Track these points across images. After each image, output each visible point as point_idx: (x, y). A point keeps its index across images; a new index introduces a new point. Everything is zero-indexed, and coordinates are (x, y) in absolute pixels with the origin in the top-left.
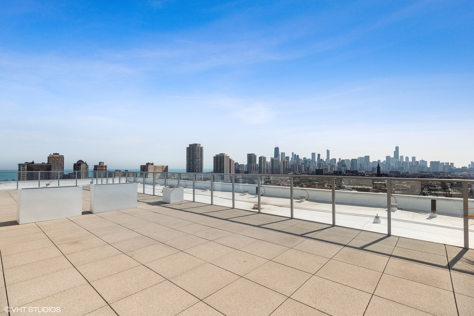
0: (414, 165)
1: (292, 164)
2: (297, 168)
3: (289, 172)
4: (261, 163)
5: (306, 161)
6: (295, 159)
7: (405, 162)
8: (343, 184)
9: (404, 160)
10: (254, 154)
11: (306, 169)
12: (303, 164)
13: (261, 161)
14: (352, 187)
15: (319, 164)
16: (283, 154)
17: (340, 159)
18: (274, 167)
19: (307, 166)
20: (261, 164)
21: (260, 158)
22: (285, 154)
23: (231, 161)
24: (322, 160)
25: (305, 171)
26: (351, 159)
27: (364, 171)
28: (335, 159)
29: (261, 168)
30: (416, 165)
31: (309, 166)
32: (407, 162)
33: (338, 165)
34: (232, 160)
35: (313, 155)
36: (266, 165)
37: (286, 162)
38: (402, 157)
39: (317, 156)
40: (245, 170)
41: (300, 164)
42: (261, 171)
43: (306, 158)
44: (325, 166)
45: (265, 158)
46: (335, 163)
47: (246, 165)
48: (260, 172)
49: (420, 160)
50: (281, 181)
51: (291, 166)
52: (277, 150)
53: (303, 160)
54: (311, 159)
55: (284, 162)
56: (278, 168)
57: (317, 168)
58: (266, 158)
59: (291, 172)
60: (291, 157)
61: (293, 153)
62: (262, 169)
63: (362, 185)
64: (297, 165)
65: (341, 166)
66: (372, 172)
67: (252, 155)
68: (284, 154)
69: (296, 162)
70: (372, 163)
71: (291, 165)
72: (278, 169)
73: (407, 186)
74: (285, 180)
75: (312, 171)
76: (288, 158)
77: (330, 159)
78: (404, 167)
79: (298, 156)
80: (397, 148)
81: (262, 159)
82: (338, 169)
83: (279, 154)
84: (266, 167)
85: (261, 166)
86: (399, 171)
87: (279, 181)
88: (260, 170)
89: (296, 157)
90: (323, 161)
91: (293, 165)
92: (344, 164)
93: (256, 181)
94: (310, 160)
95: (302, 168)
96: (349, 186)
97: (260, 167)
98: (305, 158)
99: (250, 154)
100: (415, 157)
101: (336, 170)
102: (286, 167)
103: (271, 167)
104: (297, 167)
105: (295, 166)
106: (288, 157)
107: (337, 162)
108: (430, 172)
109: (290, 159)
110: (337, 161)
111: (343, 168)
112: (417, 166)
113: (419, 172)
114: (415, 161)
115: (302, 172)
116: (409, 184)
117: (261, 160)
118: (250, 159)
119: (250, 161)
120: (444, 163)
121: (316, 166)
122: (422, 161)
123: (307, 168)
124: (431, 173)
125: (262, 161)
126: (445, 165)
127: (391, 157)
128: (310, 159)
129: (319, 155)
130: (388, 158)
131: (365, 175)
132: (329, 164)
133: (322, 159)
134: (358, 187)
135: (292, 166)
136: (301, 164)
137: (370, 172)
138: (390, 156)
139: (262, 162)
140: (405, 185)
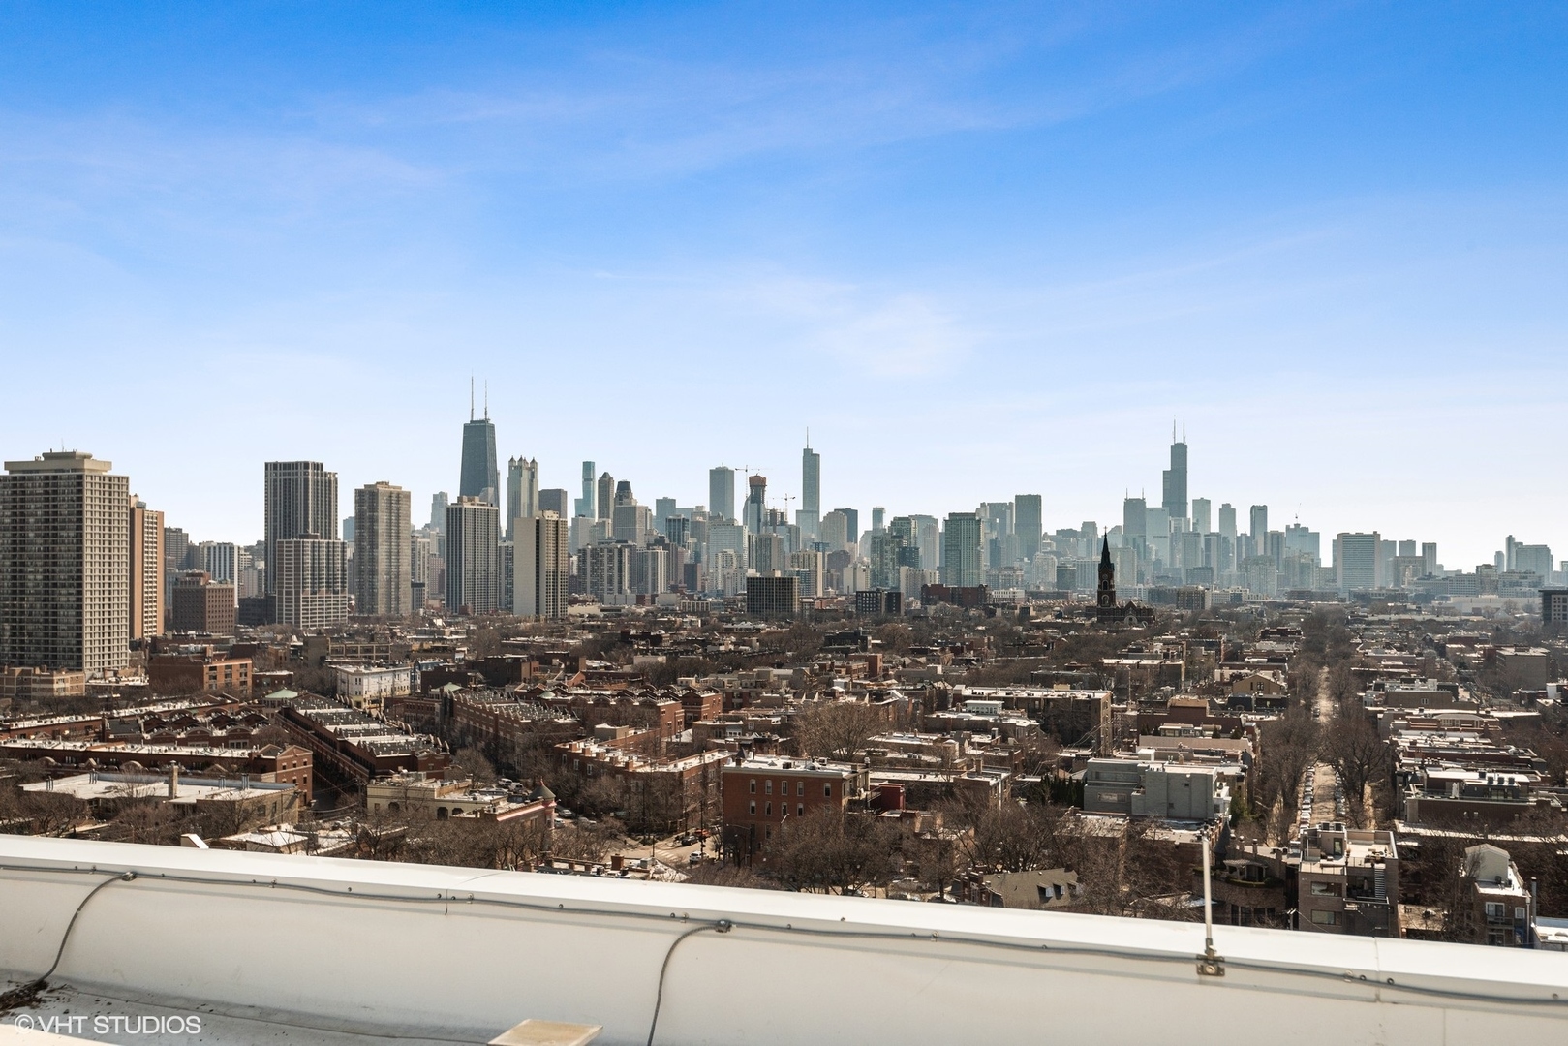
0: (1261, 552)
1: (584, 541)
2: (620, 571)
3: (573, 602)
4: (373, 534)
5: (675, 523)
6: (603, 513)
7: (1218, 535)
8: (938, 678)
9: (1215, 527)
10: (318, 466)
11: (681, 577)
12: (660, 541)
13: (373, 520)
14: (1002, 694)
15: (762, 547)
16: (526, 474)
17: (878, 514)
18: (467, 566)
19: (687, 556)
20: (374, 545)
21: (367, 498)
22: (540, 475)
23: (138, 512)
24: (776, 519)
25: (674, 589)
26: (941, 517)
27: (1020, 594)
28: (851, 515)
29: (373, 572)
30: (1269, 554)
31: (697, 556)
32: (1225, 538)
33: (873, 550)
34: (142, 507)
35: (721, 479)
36: (406, 550)
37: (552, 527)
38: (1203, 505)
39: (741, 492)
40: (241, 586)
41: (640, 544)
42: (373, 595)
43: (673, 501)
44: (795, 559)
45: (399, 500)
46: (850, 540)
47: (248, 549)
48: (367, 599)
49: (1288, 527)
50: (536, 664)
51: (582, 560)
52: (478, 439)
53: (654, 513)
54: (707, 509)
55: (543, 526)
56: (492, 569)
57: (752, 572)
58: (408, 496)
59: (584, 602)
60: (574, 492)
61: (588, 467)
62: (382, 578)
63: (1047, 682)
64: (620, 552)
65: (889, 556)
66: (1058, 595)
67: (301, 470)
68: (533, 475)
69: (609, 532)
70: (1052, 538)
71: (582, 553)
72: (492, 578)
73: (1274, 675)
74: (563, 658)
75: (720, 594)
76: (554, 499)
77: (823, 513)
78: (1214, 564)
79: (624, 487)
80: (1179, 452)
81: (382, 504)
82: (874, 577)
83: (496, 474)
84: (405, 567)
85: (373, 560)
86: (1197, 592)
87: (525, 668)
88: (361, 586)
89: (615, 496)
90: (783, 523)
91: (595, 553)
92: (905, 543)
93: (351, 669)
94: (703, 514)
95: (655, 575)
96: (986, 692)
97: (367, 567)
98: (665, 504)
99: (287, 466)
100: (1265, 507)
101: (863, 584)
102: (552, 568)
103: (442, 564)
104: (620, 562)
105: (611, 559)
106: (559, 491)
107: (860, 533)
108: (1341, 595)
109: (571, 512)
110: (865, 524)
111: (904, 569)
112: (1275, 557)
113: (1291, 594)
114: (1266, 533)
115: (654, 596)
116: (1278, 668)
117: (373, 509)
118: (286, 505)
119: (286, 516)
120: (1395, 542)
121: (740, 557)
122: (1299, 531)
123: (681, 570)
124: (1343, 600)
125: (382, 516)
126: (1398, 554)
127: (1148, 505)
128: (699, 511)
129: (758, 485)
130: (1134, 508)
131: (1033, 613)
132: (817, 546)
133: (773, 513)
134: (1038, 694)
135: (589, 559)
136: (649, 546)
137: (1047, 596)
138: (1142, 502)
139: (382, 527)
140: (1266, 675)
